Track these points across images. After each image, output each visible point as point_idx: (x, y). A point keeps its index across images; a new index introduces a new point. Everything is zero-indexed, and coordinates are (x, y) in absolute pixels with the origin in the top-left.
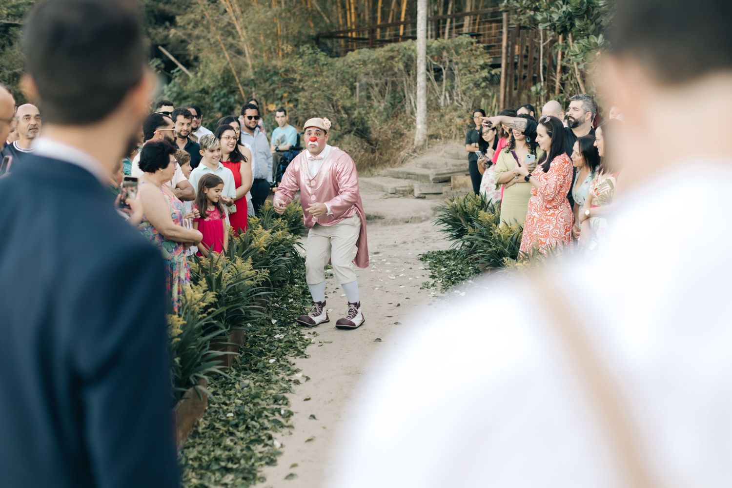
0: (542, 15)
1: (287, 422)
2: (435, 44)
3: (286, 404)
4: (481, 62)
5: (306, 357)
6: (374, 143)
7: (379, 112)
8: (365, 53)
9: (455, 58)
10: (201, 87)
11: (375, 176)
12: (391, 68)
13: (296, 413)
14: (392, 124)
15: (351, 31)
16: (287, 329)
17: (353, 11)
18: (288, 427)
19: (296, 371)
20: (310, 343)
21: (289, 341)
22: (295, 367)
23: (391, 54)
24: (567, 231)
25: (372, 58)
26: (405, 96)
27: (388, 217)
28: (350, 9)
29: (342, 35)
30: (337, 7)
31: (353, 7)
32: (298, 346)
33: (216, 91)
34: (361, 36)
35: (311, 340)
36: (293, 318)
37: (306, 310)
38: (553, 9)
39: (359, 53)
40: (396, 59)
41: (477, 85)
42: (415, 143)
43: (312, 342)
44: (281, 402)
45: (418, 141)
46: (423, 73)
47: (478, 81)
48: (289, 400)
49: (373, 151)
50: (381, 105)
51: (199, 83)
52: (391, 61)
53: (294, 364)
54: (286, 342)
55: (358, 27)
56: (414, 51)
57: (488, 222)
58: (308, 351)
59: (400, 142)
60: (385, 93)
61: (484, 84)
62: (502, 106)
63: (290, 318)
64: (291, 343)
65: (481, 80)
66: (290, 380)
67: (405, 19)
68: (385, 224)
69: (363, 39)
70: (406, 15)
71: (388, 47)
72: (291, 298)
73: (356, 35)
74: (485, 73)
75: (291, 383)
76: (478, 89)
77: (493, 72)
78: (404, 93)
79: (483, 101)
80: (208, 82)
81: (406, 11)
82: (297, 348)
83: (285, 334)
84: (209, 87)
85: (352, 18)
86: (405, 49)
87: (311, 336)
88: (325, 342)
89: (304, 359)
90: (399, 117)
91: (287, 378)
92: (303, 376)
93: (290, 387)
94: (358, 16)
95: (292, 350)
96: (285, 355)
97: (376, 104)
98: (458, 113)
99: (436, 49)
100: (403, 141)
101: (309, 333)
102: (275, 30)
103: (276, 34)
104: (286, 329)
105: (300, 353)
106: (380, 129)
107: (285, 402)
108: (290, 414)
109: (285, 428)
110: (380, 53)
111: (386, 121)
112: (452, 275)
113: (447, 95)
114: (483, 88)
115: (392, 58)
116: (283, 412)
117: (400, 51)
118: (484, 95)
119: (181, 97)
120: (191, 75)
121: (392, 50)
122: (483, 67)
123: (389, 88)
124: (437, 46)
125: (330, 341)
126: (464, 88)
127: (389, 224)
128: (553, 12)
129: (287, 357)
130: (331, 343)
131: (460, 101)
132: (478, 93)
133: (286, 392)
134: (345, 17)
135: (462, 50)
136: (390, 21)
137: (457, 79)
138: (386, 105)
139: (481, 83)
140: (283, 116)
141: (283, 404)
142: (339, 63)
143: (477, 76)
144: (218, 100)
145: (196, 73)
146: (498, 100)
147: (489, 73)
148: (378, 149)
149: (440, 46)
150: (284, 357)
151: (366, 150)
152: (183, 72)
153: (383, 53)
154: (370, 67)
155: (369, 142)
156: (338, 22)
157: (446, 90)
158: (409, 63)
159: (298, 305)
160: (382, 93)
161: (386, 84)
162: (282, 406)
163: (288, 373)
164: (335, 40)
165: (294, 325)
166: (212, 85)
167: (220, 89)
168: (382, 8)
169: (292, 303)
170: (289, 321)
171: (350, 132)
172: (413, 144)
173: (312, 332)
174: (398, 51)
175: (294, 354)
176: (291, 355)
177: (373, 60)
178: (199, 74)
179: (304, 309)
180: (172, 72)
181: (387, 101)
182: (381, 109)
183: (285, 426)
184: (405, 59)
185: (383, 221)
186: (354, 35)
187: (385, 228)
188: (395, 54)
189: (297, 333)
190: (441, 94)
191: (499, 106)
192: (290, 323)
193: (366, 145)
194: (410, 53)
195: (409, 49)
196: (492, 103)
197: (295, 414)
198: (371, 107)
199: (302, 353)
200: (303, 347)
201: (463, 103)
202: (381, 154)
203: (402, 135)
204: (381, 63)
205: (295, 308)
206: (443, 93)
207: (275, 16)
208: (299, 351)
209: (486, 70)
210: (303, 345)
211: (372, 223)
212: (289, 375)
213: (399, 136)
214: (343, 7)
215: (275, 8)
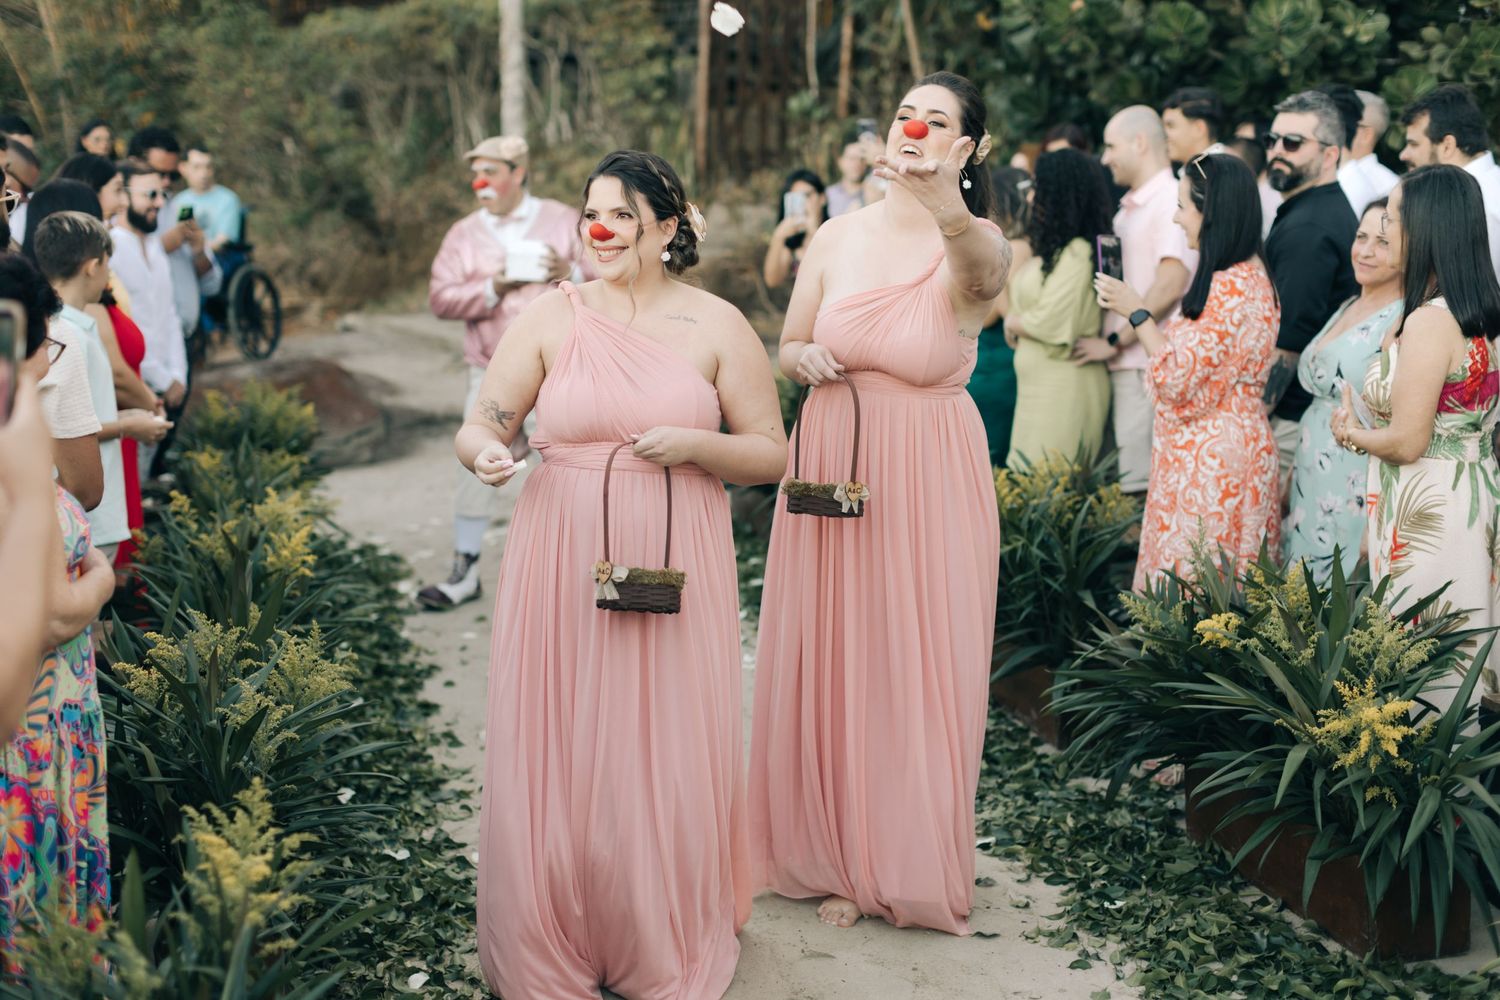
4: (648, 40)
6: (384, 231)
7: (393, 162)
8: (351, 19)
9: (584, 32)
12: (424, 55)
14: (425, 185)
23: (424, 20)
24: (1227, 494)
25: (373, 29)
26: (453, 122)
39: (337, 19)
40: (440, 31)
41: (642, 96)
47: (644, 86)
49: (383, 252)
50: (394, 143)
52: (425, 38)
60: (402, 113)
61: (658, 94)
62: (701, 144)
65: (651, 84)
74: (658, 68)
76: (646, 106)
77: (677, 66)
78: (451, 113)
79: (657, 133)
86: (458, 8)
90: (441, 170)
97: (381, 140)
106: (397, 198)
110: (392, 18)
111: (407, 180)
113: (563, 118)
114: (656, 102)
115: (424, 30)
117: (447, 13)
118: (660, 120)
121: (425, 12)
122: (652, 54)
123: (410, 105)
126: (611, 101)
131: (599, 133)
132: (646, 113)
138: (405, 143)
139: (652, 91)
142: (289, 40)
143: (641, 75)
146: (692, 130)
147: (666, 67)
148: (395, 247)
151: (366, 249)
153: (400, 18)
154: (367, 53)
155: (373, 228)
157: (560, 106)
160: (395, 114)
161: (404, 92)
171: (328, 205)
174: (440, 13)
177: (377, 35)
181: (408, 134)
182: (396, 149)
184: (458, 32)
188: (432, 20)
190: (547, 114)
191: (694, 147)
193: (365, 237)
194: (474, 18)
196: (677, 136)
198: (371, 145)
202: (404, 258)
204: (399, 41)
206: (554, 114)
209: (659, 62)
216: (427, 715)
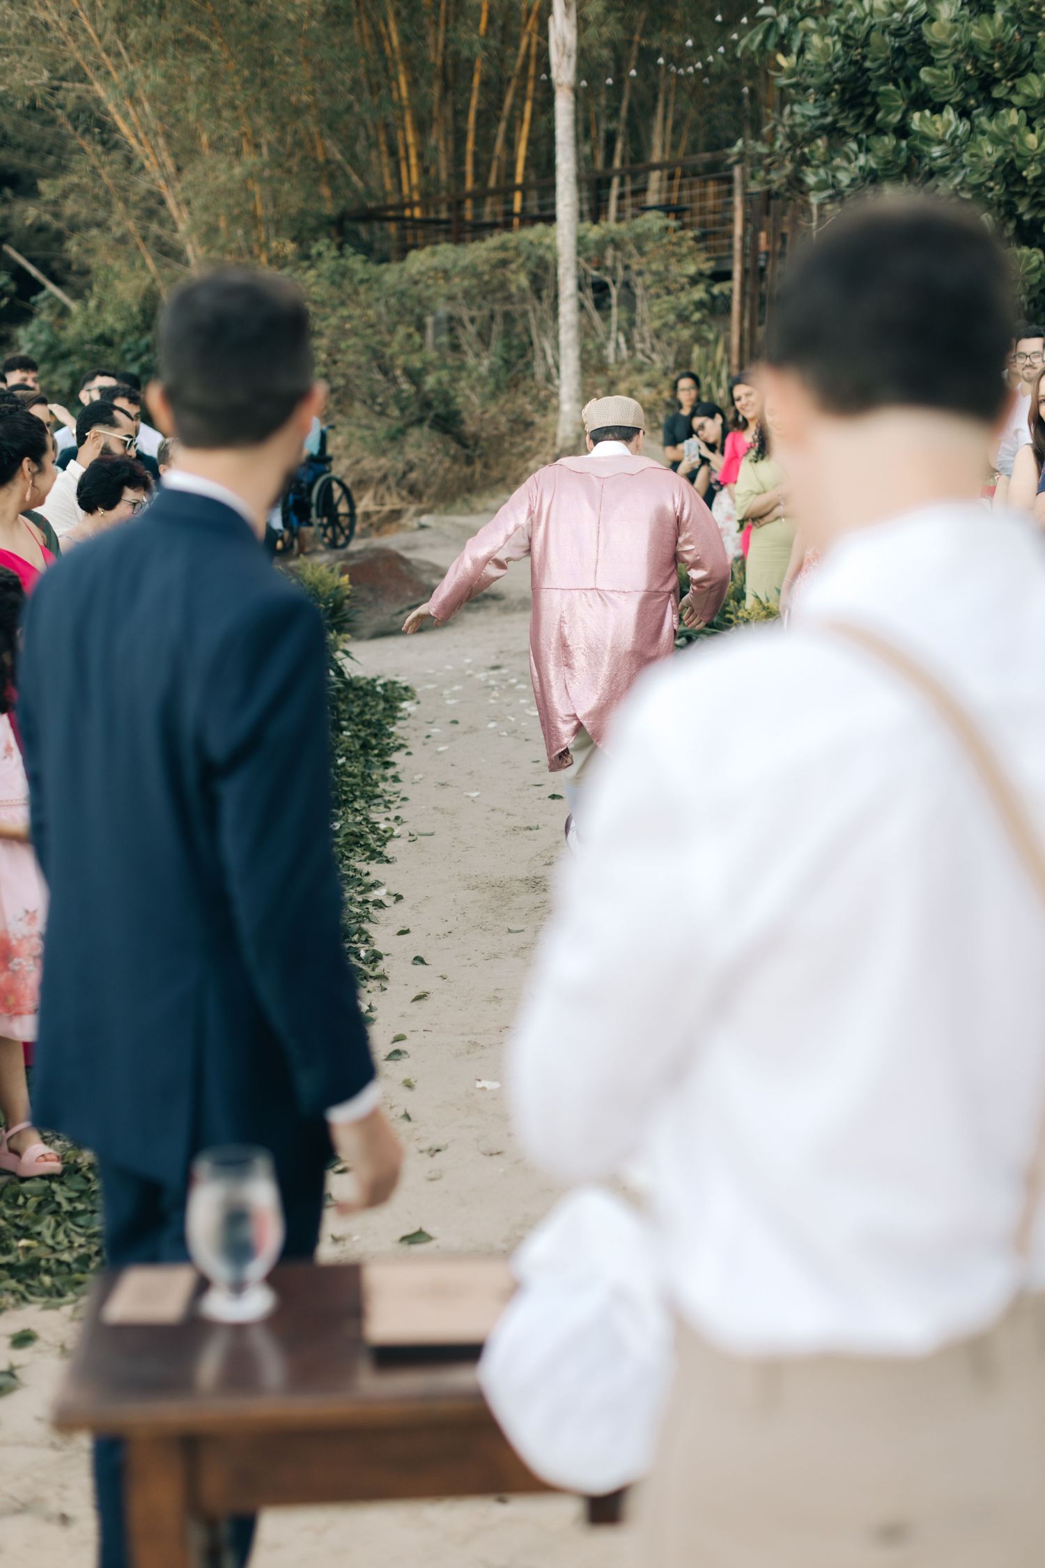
0: (816, 174)
1: (373, 970)
2: (595, 232)
3: (366, 941)
4: (691, 269)
5: (388, 861)
6: (471, 442)
7: (481, 380)
8: (445, 253)
9: (636, 262)
10: (97, 331)
11: (478, 513)
12: (503, 285)
13: (388, 955)
14: (507, 401)
15: (412, 205)
16: (344, 813)
17: (413, 161)
18: (376, 978)
19: (375, 885)
20: (392, 836)
21: (352, 834)
22: (370, 880)
23: (502, 255)
25: (462, 263)
26: (531, 343)
27: (513, 596)
28: (407, 158)
29: (391, 213)
30: (380, 153)
31: (413, 153)
32: (371, 841)
33: (130, 339)
34: (432, 216)
35: (393, 830)
36: (352, 792)
37: (374, 777)
38: (838, 161)
39: (434, 254)
40: (513, 266)
41: (683, 318)
42: (559, 442)
43: (395, 834)
44: (356, 938)
45: (566, 438)
46: (571, 296)
47: (685, 309)
48: (370, 934)
49: (469, 461)
50: (483, 363)
51: (92, 323)
52: (504, 270)
53: (368, 874)
54: (346, 835)
55: (426, 195)
56: (551, 248)
58: (390, 849)
59: (524, 440)
60: (490, 337)
61: (697, 316)
62: (735, 361)
63: (345, 793)
64: (356, 836)
65: (691, 308)
66: (366, 902)
67: (525, 177)
68: (507, 610)
69: (438, 222)
70: (526, 168)
71: (494, 240)
72: (341, 757)
73: (422, 212)
74: (699, 293)
75: (369, 906)
76: (686, 327)
77: (716, 290)
78: (530, 336)
79: (697, 352)
80: (111, 321)
81: (527, 159)
82: (369, 845)
83: (342, 822)
84: (114, 331)
85: (412, 176)
86: (531, 243)
87: (393, 824)
88: (421, 835)
89: (386, 865)
90: (522, 387)
91: (360, 899)
92: (388, 894)
93: (369, 913)
94: (425, 171)
95: (359, 850)
96: (348, 858)
97: (471, 361)
98: (646, 377)
99: (597, 243)
100: (532, 438)
101: (387, 819)
102: (250, 207)
103: (254, 216)
104: (341, 814)
105: (375, 855)
106: (483, 413)
107: (363, 938)
108: (376, 957)
109: (371, 980)
110: (479, 252)
111: (493, 396)
113: (622, 339)
114: (695, 323)
115: (504, 263)
116: (363, 954)
117: (522, 248)
118: (699, 339)
119: (54, 353)
120: (74, 306)
121: (503, 247)
122: (694, 281)
123: (497, 327)
124: (597, 238)
125: (430, 831)
126: (657, 324)
127: (514, 610)
128: (838, 168)
129: (352, 862)
130: (432, 835)
131: (648, 352)
132: (686, 333)
133: (363, 922)
134: (396, 174)
135: (649, 246)
136: (492, 183)
137: (642, 307)
138: (492, 363)
139: (692, 313)
141: (359, 941)
142: (391, 274)
143: (684, 299)
144: (135, 359)
145: (86, 302)
146: (727, 349)
147: (708, 291)
148: (480, 456)
149: (603, 237)
150: (347, 862)
151: (455, 459)
152: (58, 300)
153: (484, 254)
154: (459, 284)
155: (461, 440)
156: (383, 186)
157: (619, 329)
158: (540, 272)
159: (356, 768)
160: (484, 338)
161: (492, 317)
162: (359, 945)
163: (359, 889)
164: (376, 225)
165: (357, 805)
166: (119, 326)
167: (137, 334)
168: (475, 154)
169: (343, 765)
170: (344, 797)
171: (420, 421)
172: (554, 444)
173: (392, 818)
174: (516, 248)
175: (363, 857)
176: (358, 859)
177: (465, 269)
178: (92, 304)
179: (369, 775)
180: (33, 299)
181: (494, 355)
182: (484, 368)
183: (371, 977)
184: (530, 265)
185: (502, 603)
186: (417, 213)
187: (505, 618)
188: (510, 254)
189: (364, 819)
190: (608, 338)
191: (729, 361)
192: (346, 801)
193: (454, 448)
194: (541, 252)
195: (540, 244)
196: (715, 352)
197: (384, 957)
198: (462, 367)
199: (380, 854)
200: (379, 843)
201: (654, 356)
202: (486, 466)
203: (529, 425)
204: (482, 274)
205: (351, 775)
206: (613, 335)
207: (250, 175)
208: (373, 851)
209: (701, 287)
210: (379, 840)
211: (478, 609)
212: (361, 893)
213: (521, 427)
214: (393, 152)
215: (250, 158)
216: (386, 768)
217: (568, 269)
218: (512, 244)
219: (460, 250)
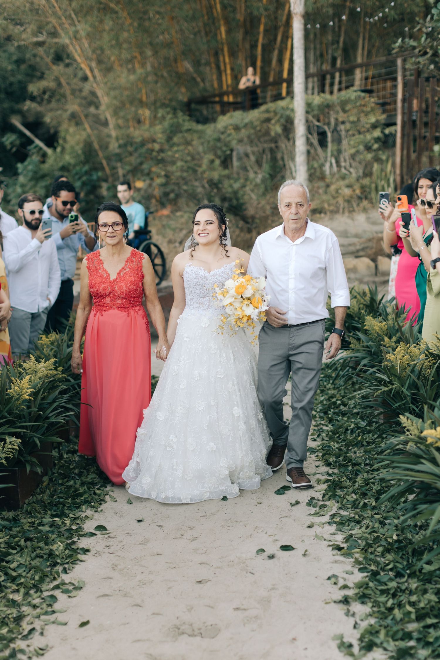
4: (373, 120)
6: (250, 221)
9: (342, 117)
12: (268, 132)
23: (267, 116)
25: (245, 121)
26: (285, 166)
29: (217, 99)
41: (368, 148)
46: (303, 136)
47: (369, 142)
50: (258, 176)
52: (268, 124)
57: (378, 334)
61: (376, 146)
62: (398, 172)
65: (373, 141)
71: (263, 108)
74: (377, 133)
76: (370, 152)
77: (387, 131)
78: (284, 161)
79: (376, 167)
86: (283, 108)
97: (252, 175)
98: (347, 182)
99: (320, 107)
102: (139, 96)
106: (258, 204)
111: (264, 195)
112: (329, 408)
113: (333, 161)
114: (375, 150)
117: (278, 111)
118: (377, 159)
121: (268, 111)
122: (375, 126)
123: (267, 156)
124: (319, 102)
126: (353, 151)
131: (348, 167)
132: (369, 156)
134: (220, 79)
135: (349, 107)
137: (345, 142)
138: (263, 176)
139: (373, 145)
140: (125, 191)
143: (368, 137)
146: (394, 165)
147: (382, 132)
153: (258, 115)
154: (244, 133)
155: (245, 219)
157: (332, 155)
158: (287, 125)
160: (259, 162)
161: (264, 151)
177: (247, 124)
181: (264, 172)
184: (283, 120)
188: (272, 115)
190: (326, 161)
194: (287, 112)
195: (287, 108)
196: (386, 167)
198: (247, 179)
201: (352, 170)
204: (256, 126)
206: (329, 159)
207: (139, 79)
209: (379, 130)
214: (218, 67)
215: (140, 71)
217: (300, 120)
218: (272, 109)
219: (245, 114)
